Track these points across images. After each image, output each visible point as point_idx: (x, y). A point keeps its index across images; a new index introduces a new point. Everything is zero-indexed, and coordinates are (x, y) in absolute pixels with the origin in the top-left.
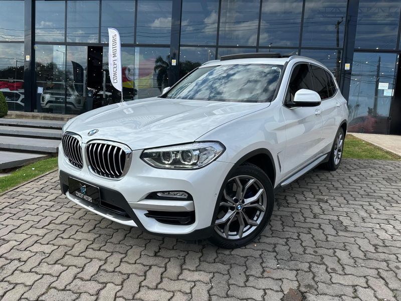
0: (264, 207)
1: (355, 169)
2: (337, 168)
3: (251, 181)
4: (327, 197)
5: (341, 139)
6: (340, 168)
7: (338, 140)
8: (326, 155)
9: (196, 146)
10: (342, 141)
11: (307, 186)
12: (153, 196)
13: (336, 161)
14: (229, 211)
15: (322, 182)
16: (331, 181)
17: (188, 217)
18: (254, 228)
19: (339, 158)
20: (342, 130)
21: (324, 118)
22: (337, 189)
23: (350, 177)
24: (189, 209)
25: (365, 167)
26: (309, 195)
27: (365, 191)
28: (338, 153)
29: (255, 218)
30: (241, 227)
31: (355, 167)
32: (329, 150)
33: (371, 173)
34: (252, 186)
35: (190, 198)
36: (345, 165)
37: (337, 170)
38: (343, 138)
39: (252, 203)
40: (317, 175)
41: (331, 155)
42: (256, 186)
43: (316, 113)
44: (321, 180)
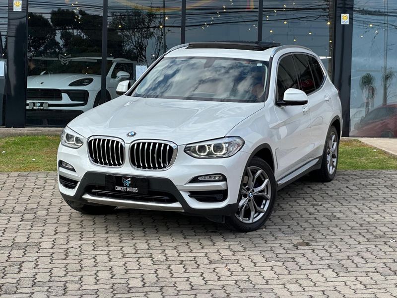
0: (269, 196)
1: (354, 180)
2: (332, 180)
3: (259, 172)
4: (322, 203)
5: (334, 141)
6: (336, 180)
7: (330, 142)
8: (318, 159)
9: (226, 140)
10: (335, 143)
11: (299, 196)
12: (195, 180)
13: (331, 171)
14: (243, 198)
15: (315, 192)
16: (325, 191)
17: (222, 195)
18: (262, 214)
19: (333, 167)
20: (335, 129)
21: (312, 115)
22: (331, 196)
23: (347, 187)
24: (224, 188)
25: (367, 177)
26: (303, 202)
27: (361, 196)
28: (331, 160)
29: (262, 207)
30: (253, 213)
31: (355, 177)
32: (321, 153)
33: (372, 182)
34: (259, 177)
35: (224, 179)
36: (342, 176)
37: (332, 181)
38: (337, 140)
39: (260, 192)
40: (309, 187)
41: (323, 160)
42: (262, 178)
43: (304, 110)
44: (314, 190)
